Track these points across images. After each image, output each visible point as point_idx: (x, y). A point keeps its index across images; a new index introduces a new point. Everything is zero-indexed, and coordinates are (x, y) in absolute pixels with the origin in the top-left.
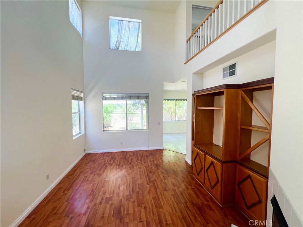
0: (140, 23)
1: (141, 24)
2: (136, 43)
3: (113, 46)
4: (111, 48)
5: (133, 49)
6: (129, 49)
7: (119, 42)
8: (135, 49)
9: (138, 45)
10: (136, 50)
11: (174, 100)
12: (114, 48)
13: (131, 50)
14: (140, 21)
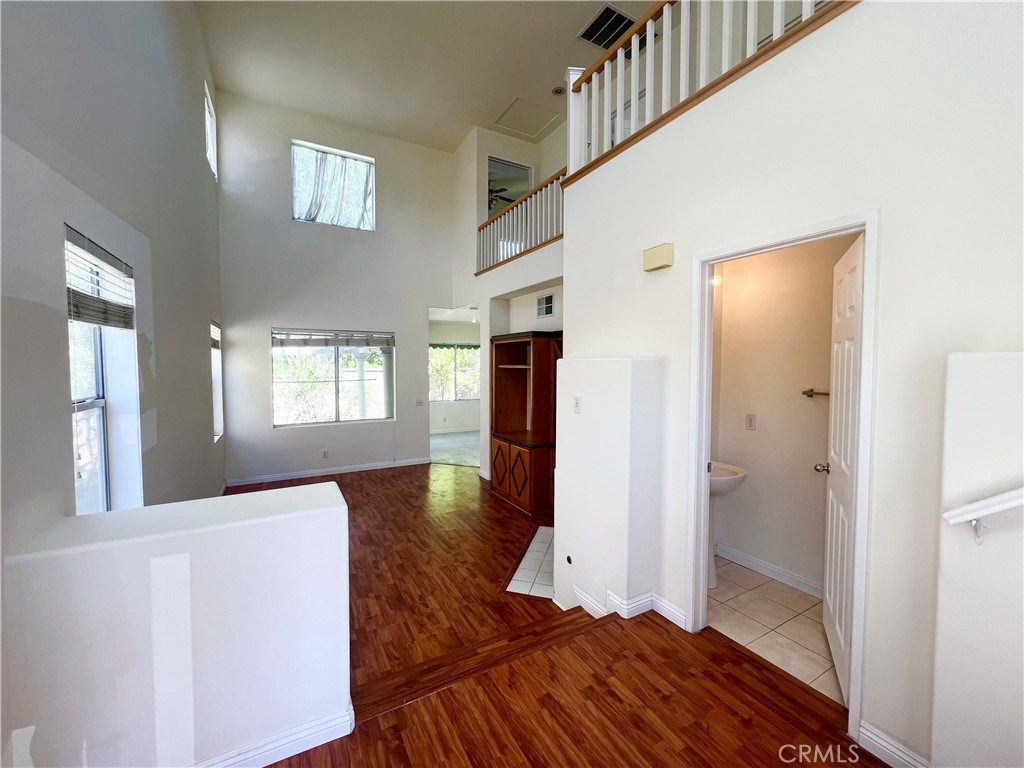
0: (370, 163)
1: (373, 168)
2: (361, 210)
3: (301, 210)
4: (296, 217)
5: (354, 224)
6: (342, 223)
7: (316, 205)
8: (359, 224)
9: (365, 215)
10: (362, 228)
11: (452, 346)
12: (303, 217)
13: (349, 226)
14: (373, 160)
